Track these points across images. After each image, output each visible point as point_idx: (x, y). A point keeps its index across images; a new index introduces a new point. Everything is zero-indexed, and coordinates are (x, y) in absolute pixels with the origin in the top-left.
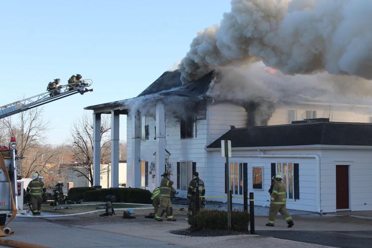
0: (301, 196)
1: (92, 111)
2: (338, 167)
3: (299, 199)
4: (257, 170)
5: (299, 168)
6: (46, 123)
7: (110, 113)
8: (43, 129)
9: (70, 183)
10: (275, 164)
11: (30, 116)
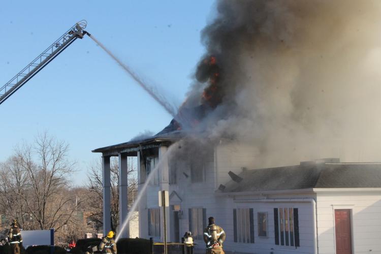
0: (301, 242)
1: (101, 154)
2: (336, 211)
3: (299, 246)
4: (262, 216)
5: (299, 213)
6: (72, 163)
7: (117, 156)
8: (69, 171)
9: (98, 234)
10: (277, 209)
11: (53, 156)
